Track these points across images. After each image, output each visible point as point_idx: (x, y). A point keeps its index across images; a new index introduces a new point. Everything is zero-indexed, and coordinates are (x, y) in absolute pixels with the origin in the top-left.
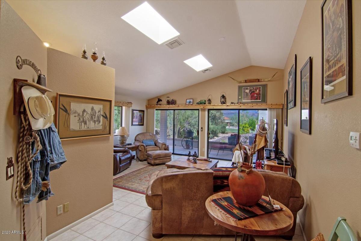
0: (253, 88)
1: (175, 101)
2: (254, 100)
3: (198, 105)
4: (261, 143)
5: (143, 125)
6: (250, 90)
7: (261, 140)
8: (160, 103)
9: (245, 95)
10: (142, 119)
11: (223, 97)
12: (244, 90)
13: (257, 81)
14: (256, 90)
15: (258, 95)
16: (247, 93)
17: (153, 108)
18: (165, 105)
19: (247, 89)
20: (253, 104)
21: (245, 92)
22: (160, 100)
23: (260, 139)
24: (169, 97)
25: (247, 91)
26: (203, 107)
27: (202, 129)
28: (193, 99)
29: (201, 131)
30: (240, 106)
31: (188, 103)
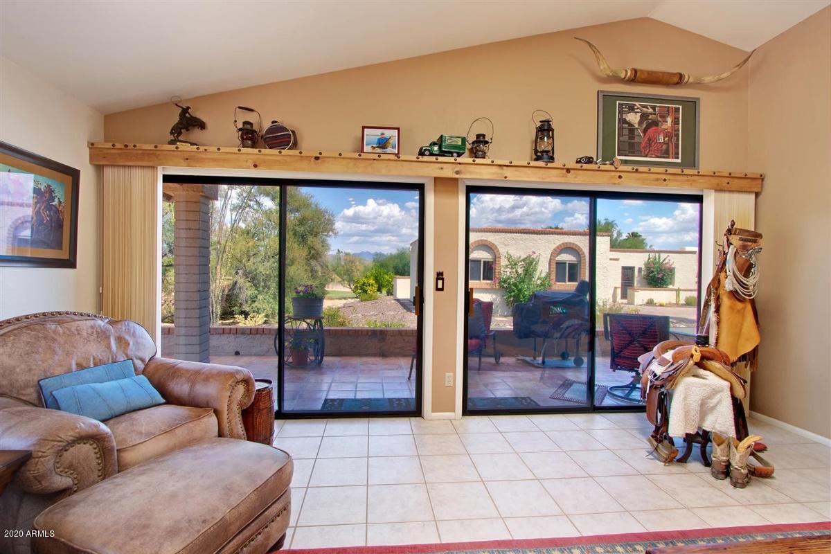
0: (652, 107)
1: (293, 132)
3: (433, 159)
5: (70, 263)
6: (644, 117)
7: (743, 317)
8: (196, 134)
9: (626, 132)
11: (545, 129)
12: (621, 112)
13: (676, 80)
14: (664, 117)
15: (670, 140)
16: (630, 124)
17: (148, 159)
18: (236, 150)
19: (632, 109)
21: (624, 121)
22: (190, 121)
24: (252, 110)
25: (634, 118)
26: (457, 173)
27: (440, 282)
28: (398, 129)
29: (437, 289)
30: (619, 174)
31: (374, 148)
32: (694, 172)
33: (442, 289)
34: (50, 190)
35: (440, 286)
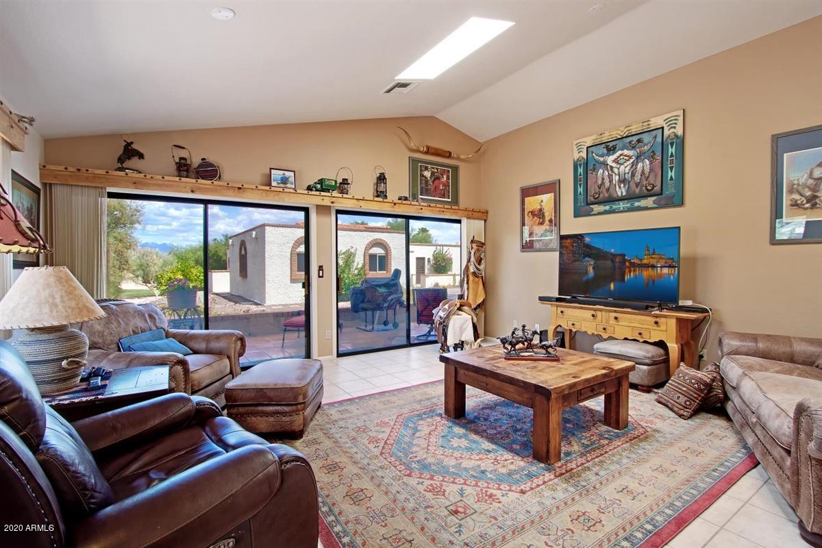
1: (218, 167)
2: (439, 197)
3: (318, 193)
5: (37, 264)
6: (433, 174)
9: (424, 182)
11: (382, 178)
12: (421, 170)
13: (448, 155)
15: (445, 188)
16: (426, 178)
17: (99, 181)
18: (177, 179)
19: (426, 169)
21: (423, 176)
24: (184, 148)
25: (427, 174)
26: (332, 203)
27: (321, 272)
28: (294, 172)
29: (319, 277)
30: (421, 207)
31: (278, 183)
32: (457, 208)
33: (322, 277)
35: (321, 275)
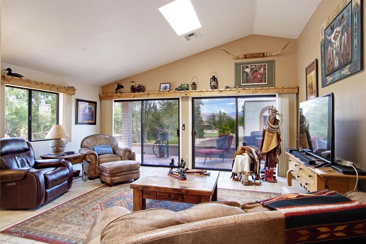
0: (255, 66)
1: (144, 87)
2: (258, 83)
3: (178, 91)
4: (272, 142)
5: (95, 124)
6: (252, 69)
8: (122, 90)
9: (245, 75)
10: (93, 115)
11: (214, 79)
12: (243, 69)
13: (262, 55)
14: (260, 69)
15: (263, 76)
16: (246, 72)
17: (111, 98)
18: (129, 94)
19: (247, 67)
20: (257, 88)
21: (244, 72)
22: (120, 87)
23: (270, 136)
24: (134, 82)
25: (248, 70)
26: (186, 95)
27: (184, 127)
28: (170, 83)
29: (183, 129)
30: (238, 91)
31: (163, 90)
32: (274, 88)
33: (184, 130)
34: (91, 108)
35: (184, 129)
